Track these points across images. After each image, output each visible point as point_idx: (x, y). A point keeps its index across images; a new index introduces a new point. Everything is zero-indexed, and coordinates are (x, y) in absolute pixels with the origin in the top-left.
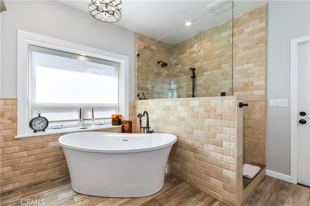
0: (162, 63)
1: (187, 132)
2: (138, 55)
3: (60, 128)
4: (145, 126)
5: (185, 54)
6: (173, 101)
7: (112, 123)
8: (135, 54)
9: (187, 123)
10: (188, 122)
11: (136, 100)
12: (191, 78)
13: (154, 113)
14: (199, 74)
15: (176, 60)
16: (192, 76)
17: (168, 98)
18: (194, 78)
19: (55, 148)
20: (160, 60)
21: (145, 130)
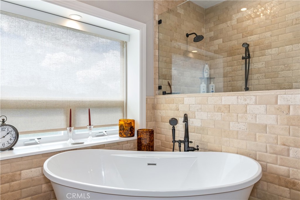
0: (194, 36)
1: (272, 151)
2: (160, 22)
3: (36, 143)
4: (183, 139)
5: (229, 22)
6: (239, 97)
7: (120, 134)
8: (155, 19)
9: (274, 136)
10: (274, 134)
11: (156, 95)
12: (241, 60)
13: (196, 117)
14: (257, 53)
15: (213, 32)
16: (244, 56)
17: (200, 93)
18: (248, 60)
19: (32, 180)
20: (190, 31)
21: (182, 145)
